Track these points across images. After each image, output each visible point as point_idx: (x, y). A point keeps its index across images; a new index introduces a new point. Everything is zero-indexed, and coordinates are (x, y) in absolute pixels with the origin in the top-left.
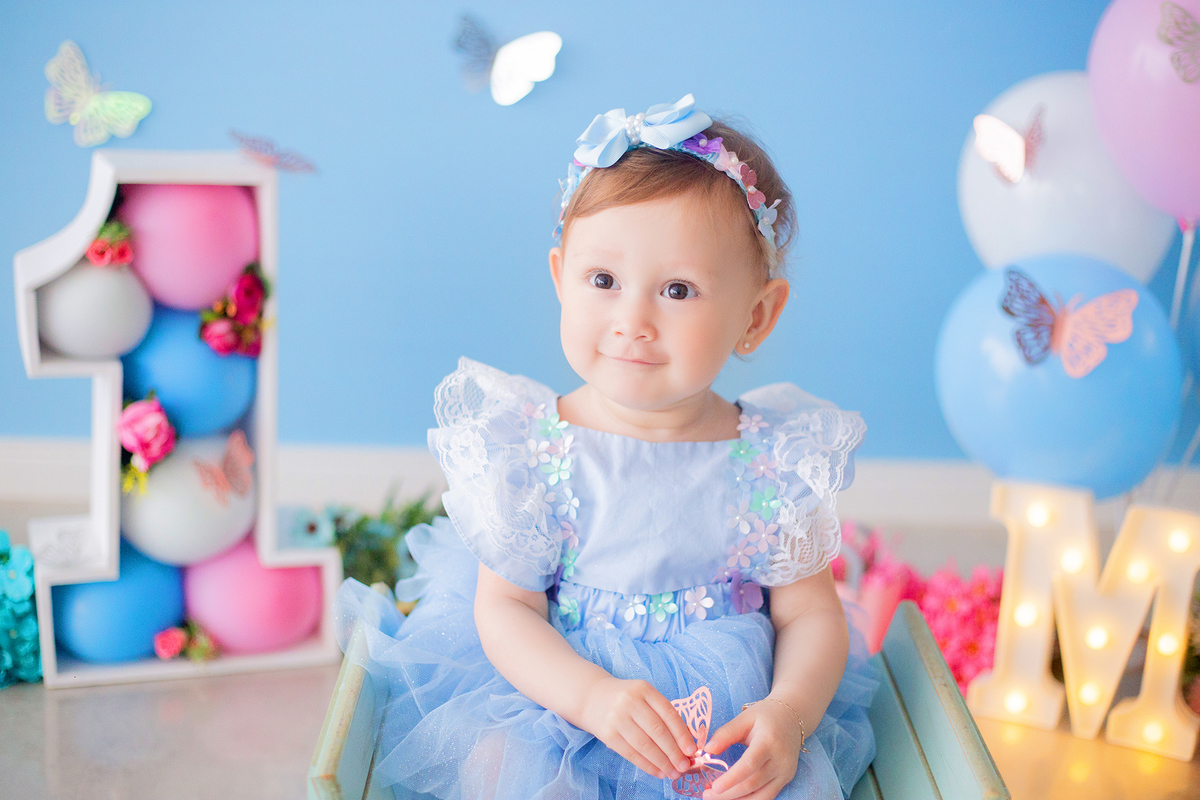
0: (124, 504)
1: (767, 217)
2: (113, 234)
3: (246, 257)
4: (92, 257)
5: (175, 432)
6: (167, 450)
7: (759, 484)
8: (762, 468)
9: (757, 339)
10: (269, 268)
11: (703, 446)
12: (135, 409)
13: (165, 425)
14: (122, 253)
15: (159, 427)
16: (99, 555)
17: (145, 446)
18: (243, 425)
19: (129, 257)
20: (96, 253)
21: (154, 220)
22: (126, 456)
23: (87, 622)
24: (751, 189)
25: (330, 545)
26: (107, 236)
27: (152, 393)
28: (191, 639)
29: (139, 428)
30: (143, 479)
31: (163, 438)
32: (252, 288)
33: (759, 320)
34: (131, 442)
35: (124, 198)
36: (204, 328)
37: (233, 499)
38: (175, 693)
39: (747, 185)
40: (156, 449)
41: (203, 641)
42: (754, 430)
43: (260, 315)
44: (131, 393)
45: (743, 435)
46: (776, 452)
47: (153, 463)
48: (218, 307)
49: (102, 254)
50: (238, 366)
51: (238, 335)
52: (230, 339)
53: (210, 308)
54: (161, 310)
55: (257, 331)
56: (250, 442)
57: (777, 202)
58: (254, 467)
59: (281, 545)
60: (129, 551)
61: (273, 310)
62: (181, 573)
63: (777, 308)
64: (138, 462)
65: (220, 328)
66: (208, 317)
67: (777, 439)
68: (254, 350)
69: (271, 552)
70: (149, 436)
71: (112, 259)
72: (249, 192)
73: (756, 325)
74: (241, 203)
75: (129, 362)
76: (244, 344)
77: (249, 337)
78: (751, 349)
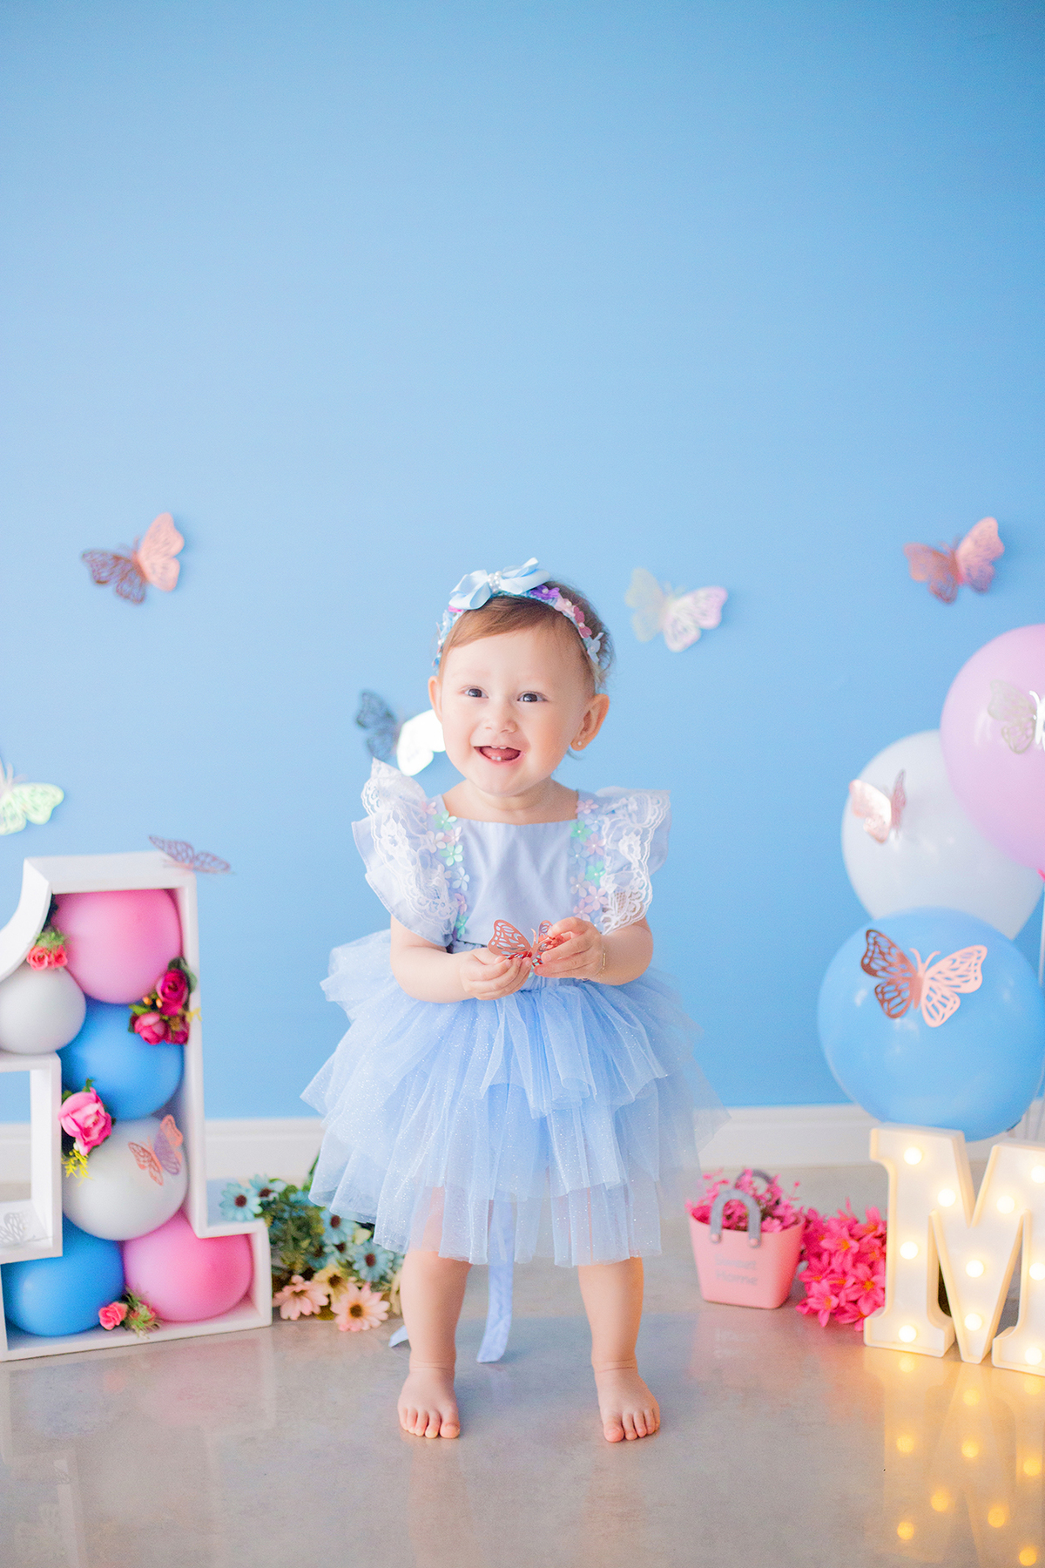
0: (66, 1186)
1: (593, 646)
2: (49, 942)
3: (172, 954)
4: (32, 962)
5: (112, 1117)
6: (105, 1135)
7: (592, 859)
8: (594, 846)
9: (586, 740)
10: (193, 964)
11: (551, 826)
12: (74, 1099)
13: (102, 1112)
14: (58, 958)
15: (98, 1113)
16: (44, 1236)
17: (86, 1132)
18: (172, 1108)
19: (66, 961)
20: (36, 959)
21: (85, 925)
22: (67, 1142)
23: (35, 1299)
24: (581, 625)
25: (257, 1216)
26: (43, 944)
27: (89, 1082)
28: (131, 1309)
29: (79, 1117)
30: (84, 1162)
31: (102, 1124)
32: (177, 982)
33: (589, 724)
34: (72, 1129)
35: (57, 904)
36: (134, 1019)
37: (166, 1176)
38: (120, 1362)
39: (578, 622)
40: (95, 1135)
41: (143, 1311)
42: (587, 812)
43: (186, 1006)
44: (69, 1085)
45: (579, 816)
46: (604, 833)
47: (92, 1147)
48: (146, 1001)
49: (41, 960)
50: (167, 1053)
51: (166, 1025)
52: (159, 1030)
53: (140, 1003)
54: (93, 1004)
55: (183, 1019)
56: (180, 1125)
57: (600, 634)
58: (185, 1147)
59: (211, 1221)
60: (71, 1229)
61: (195, 1000)
62: (120, 1247)
63: (600, 717)
64: (78, 1146)
65: (150, 1020)
66: (138, 1010)
67: (603, 823)
68: (182, 1038)
69: (202, 1225)
70: (89, 1123)
71: (50, 963)
72: (171, 894)
73: (585, 729)
74: (165, 905)
75: (64, 1053)
76: (173, 1034)
77: (176, 1027)
78: (582, 747)
